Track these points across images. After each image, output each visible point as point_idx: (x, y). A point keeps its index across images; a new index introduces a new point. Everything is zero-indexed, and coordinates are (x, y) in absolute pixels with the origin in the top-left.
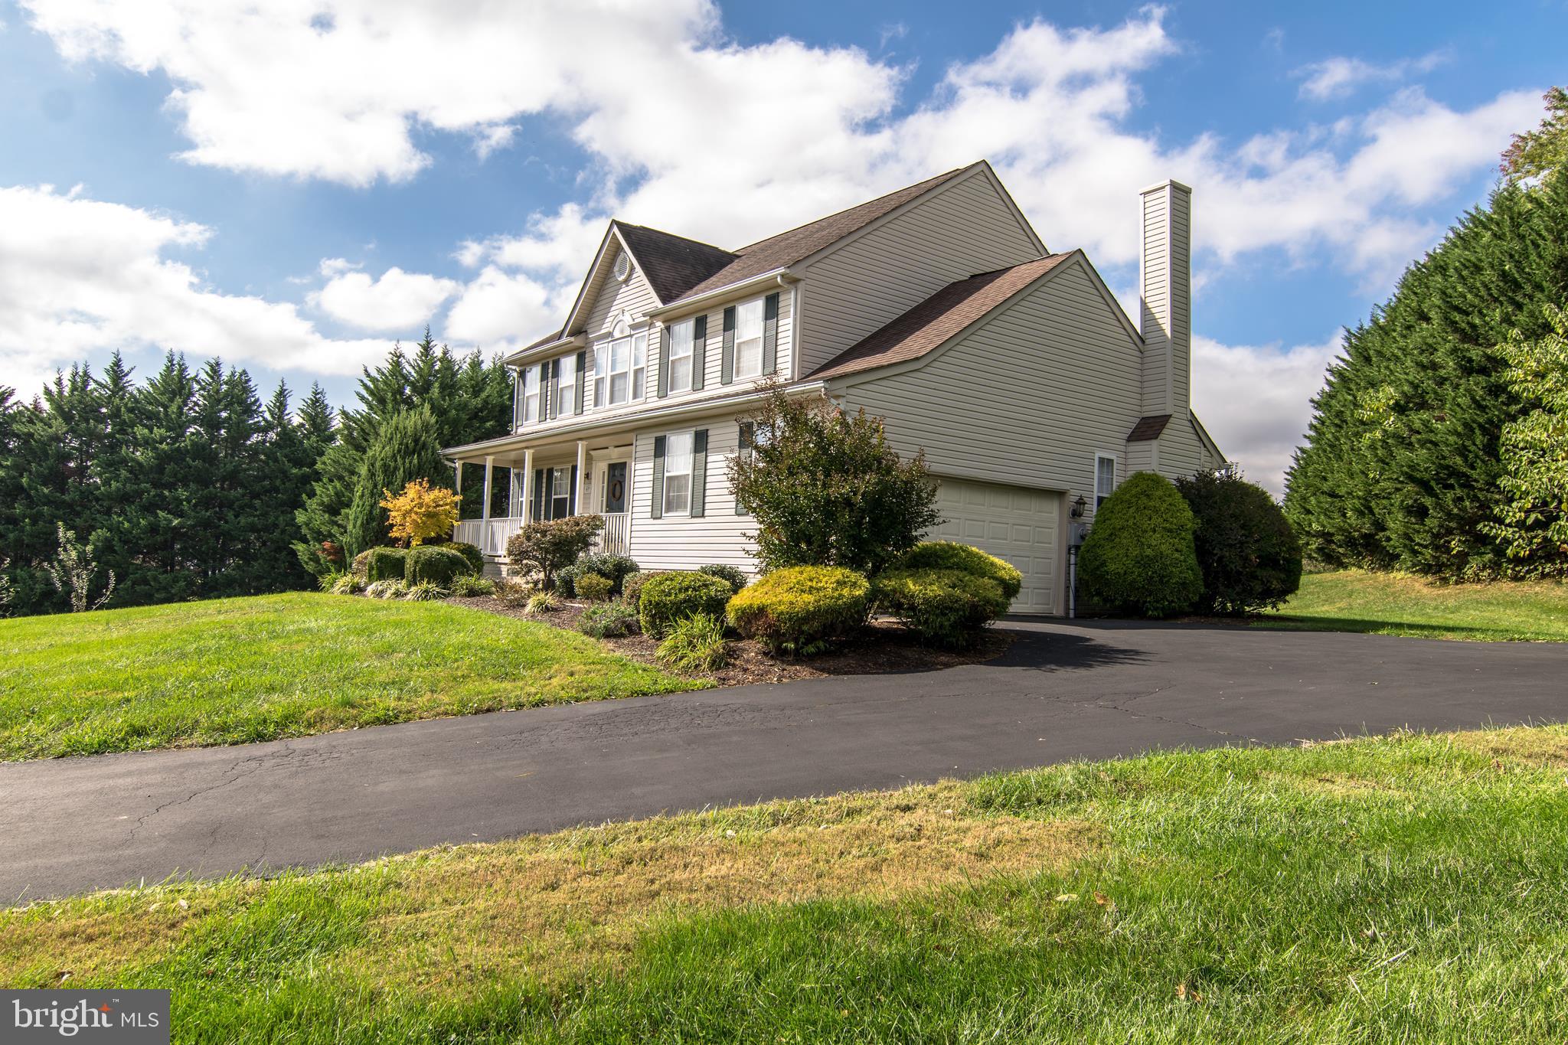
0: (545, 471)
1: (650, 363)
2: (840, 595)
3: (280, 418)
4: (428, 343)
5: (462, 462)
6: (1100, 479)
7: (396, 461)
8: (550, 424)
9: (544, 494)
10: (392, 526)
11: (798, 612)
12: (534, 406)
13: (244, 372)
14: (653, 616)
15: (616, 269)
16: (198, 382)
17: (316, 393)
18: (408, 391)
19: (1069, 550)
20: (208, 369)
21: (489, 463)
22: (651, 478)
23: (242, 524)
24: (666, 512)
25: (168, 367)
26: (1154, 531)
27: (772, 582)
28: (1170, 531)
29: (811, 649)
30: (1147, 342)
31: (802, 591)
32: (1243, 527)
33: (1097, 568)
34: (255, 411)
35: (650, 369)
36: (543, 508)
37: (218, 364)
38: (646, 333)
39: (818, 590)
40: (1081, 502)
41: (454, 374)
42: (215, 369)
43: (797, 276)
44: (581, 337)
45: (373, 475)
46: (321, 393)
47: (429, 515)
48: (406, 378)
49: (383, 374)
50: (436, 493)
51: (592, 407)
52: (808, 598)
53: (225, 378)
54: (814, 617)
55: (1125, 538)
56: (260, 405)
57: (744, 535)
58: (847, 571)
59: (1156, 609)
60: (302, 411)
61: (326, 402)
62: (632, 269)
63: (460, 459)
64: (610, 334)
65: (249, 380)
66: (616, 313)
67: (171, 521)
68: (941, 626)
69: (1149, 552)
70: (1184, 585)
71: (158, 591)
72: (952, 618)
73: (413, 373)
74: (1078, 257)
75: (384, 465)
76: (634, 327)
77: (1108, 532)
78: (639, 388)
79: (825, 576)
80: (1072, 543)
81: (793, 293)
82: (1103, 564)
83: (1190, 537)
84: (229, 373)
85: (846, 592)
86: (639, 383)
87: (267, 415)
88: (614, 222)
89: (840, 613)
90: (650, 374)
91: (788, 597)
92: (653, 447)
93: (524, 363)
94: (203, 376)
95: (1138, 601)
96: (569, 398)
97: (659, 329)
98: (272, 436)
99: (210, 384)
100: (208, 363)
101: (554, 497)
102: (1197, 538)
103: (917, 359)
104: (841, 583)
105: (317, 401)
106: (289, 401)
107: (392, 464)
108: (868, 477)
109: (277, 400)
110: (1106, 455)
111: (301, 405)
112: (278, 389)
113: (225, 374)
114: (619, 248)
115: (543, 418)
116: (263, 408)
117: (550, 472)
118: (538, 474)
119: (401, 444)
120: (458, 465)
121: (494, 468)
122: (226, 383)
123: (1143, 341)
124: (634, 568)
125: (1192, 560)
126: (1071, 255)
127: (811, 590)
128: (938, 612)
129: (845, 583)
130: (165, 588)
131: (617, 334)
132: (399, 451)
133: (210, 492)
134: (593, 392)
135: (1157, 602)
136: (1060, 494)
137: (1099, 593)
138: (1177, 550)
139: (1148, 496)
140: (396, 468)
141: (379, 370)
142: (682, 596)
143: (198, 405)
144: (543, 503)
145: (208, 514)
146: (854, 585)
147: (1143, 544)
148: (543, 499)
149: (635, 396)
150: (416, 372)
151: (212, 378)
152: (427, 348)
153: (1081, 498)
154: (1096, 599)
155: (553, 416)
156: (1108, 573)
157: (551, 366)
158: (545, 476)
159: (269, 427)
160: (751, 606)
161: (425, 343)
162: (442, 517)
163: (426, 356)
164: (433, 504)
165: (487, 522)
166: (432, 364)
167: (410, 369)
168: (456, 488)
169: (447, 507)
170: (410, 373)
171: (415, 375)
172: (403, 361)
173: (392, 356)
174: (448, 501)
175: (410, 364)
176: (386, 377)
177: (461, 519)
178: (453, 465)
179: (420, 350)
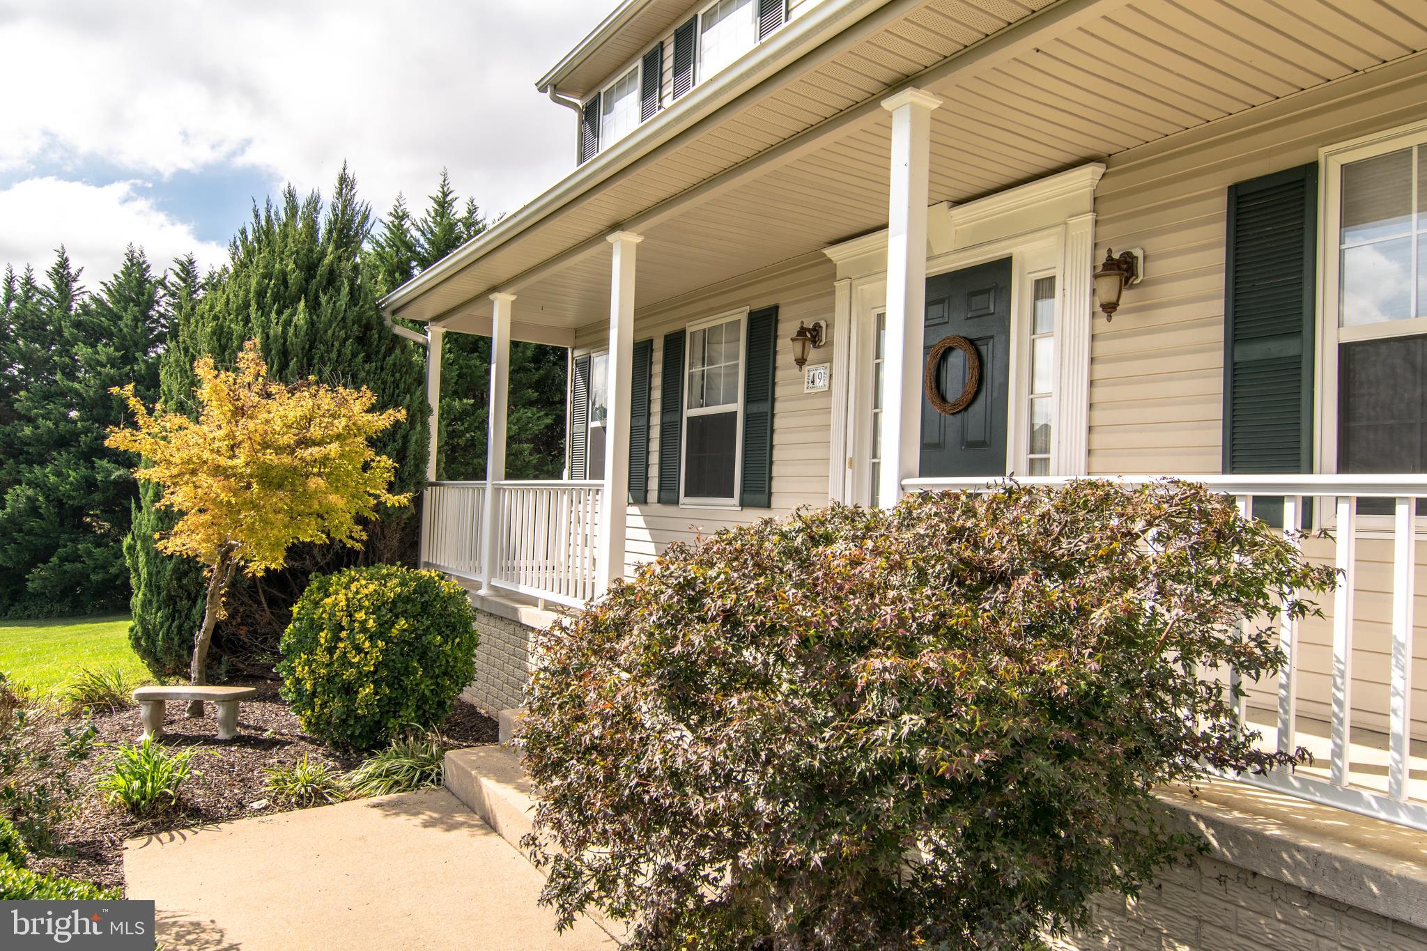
0: (658, 344)
4: (445, 195)
5: (441, 331)
9: (656, 407)
16: (165, 287)
20: (177, 268)
21: (501, 312)
25: (127, 267)
36: (655, 446)
37: (191, 262)
42: (187, 269)
47: (263, 479)
48: (409, 247)
53: (201, 280)
67: (109, 473)
71: (94, 570)
73: (422, 240)
84: (206, 275)
94: (172, 278)
99: (181, 289)
100: (177, 261)
101: (688, 413)
113: (202, 274)
117: (675, 343)
118: (642, 351)
122: (202, 287)
130: (104, 567)
144: (655, 433)
148: (656, 420)
150: (428, 240)
151: (184, 281)
152: (443, 204)
158: (658, 356)
161: (440, 195)
162: (316, 483)
163: (442, 217)
164: (289, 439)
165: (498, 490)
166: (452, 226)
167: (417, 234)
168: (425, 394)
169: (334, 449)
170: (418, 241)
171: (427, 246)
172: (407, 224)
173: (392, 219)
174: (340, 424)
175: (418, 229)
176: (383, 248)
177: (439, 477)
178: (420, 338)
179: (432, 206)
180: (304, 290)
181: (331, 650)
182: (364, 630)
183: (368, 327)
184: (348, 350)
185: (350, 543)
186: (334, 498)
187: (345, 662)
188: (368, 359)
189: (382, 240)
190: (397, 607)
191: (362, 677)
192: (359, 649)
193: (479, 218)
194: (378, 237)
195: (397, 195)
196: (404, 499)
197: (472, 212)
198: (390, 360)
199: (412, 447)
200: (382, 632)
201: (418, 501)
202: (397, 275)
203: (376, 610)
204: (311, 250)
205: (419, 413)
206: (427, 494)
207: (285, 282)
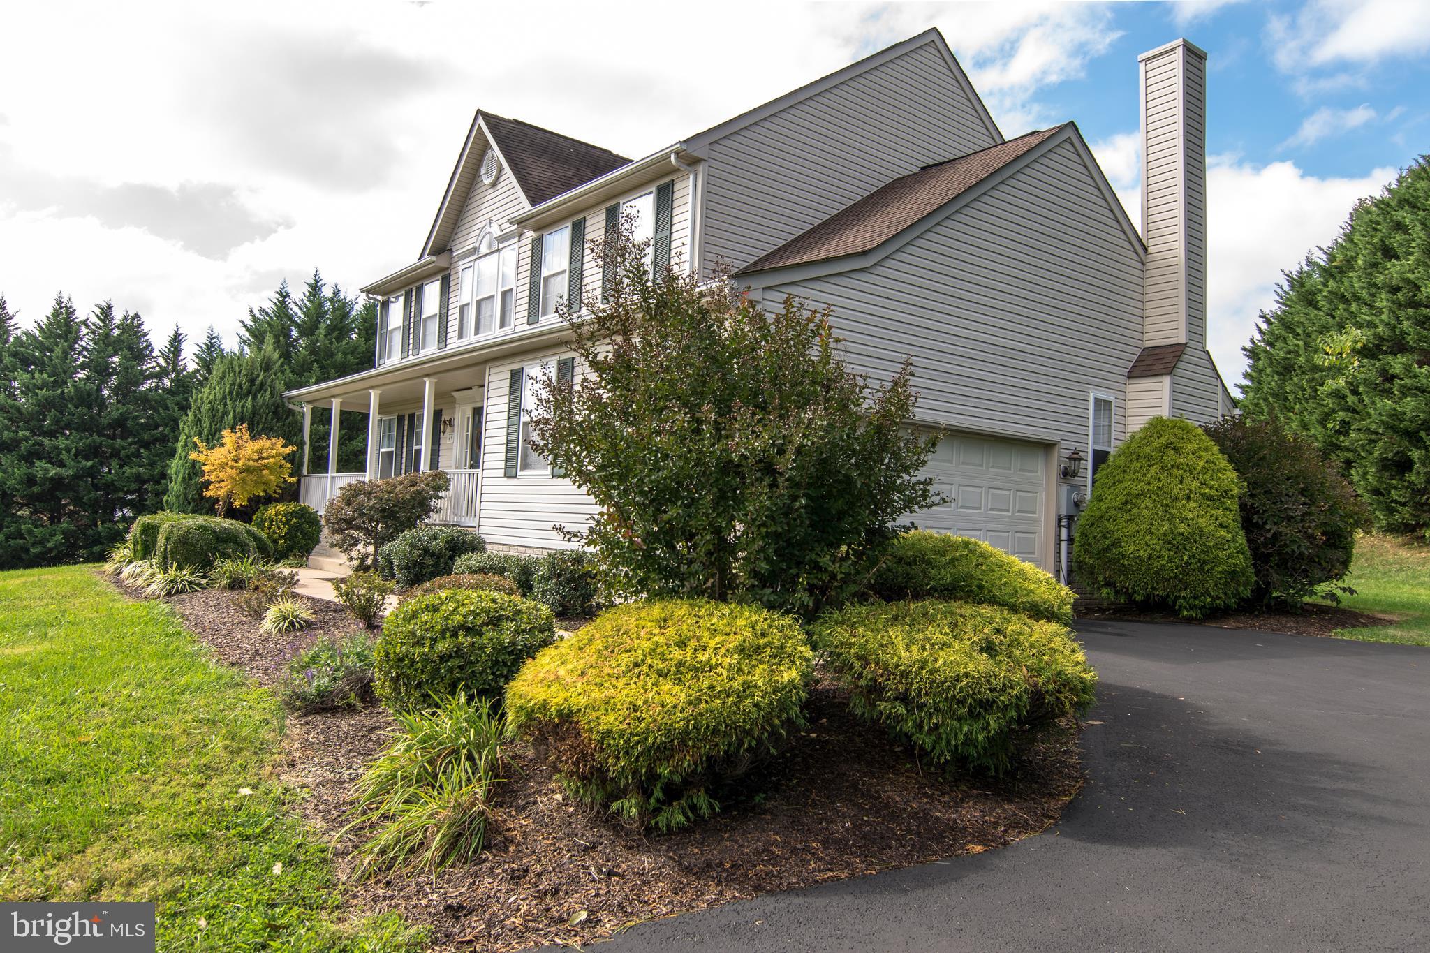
0: (407, 418)
1: (519, 284)
2: (747, 685)
3: (176, 363)
4: (317, 282)
5: (311, 406)
6: (1095, 426)
7: (225, 404)
8: (412, 359)
10: (209, 483)
11: (647, 732)
12: (398, 339)
13: (137, 316)
14: (395, 681)
15: (483, 171)
16: (88, 327)
17: (211, 338)
18: (295, 333)
19: (1060, 521)
20: (98, 311)
21: (336, 406)
22: (505, 424)
23: (127, 474)
24: (522, 469)
25: (56, 310)
26: (1188, 498)
27: (599, 644)
28: (1211, 498)
29: (676, 817)
30: (1150, 250)
31: (660, 674)
32: (1302, 492)
33: (1108, 549)
34: (147, 356)
35: (520, 289)
37: (109, 307)
38: (515, 246)
39: (698, 670)
40: (1076, 458)
41: (346, 315)
42: (106, 312)
43: (697, 154)
44: (445, 256)
45: (199, 421)
46: (217, 337)
47: (248, 470)
48: (290, 318)
49: (267, 314)
50: (263, 443)
51: (456, 339)
52: (673, 694)
53: (117, 321)
54: (683, 742)
55: (1146, 508)
56: (153, 350)
57: (560, 529)
58: (762, 617)
59: (1192, 607)
60: (197, 356)
61: (222, 347)
62: (501, 169)
63: (309, 402)
64: (475, 250)
65: (142, 324)
66: (481, 225)
67: (48, 471)
68: (969, 741)
69: (1183, 527)
70: (1233, 574)
72: (994, 726)
73: (300, 314)
74: (1069, 133)
75: (212, 409)
76: (501, 239)
77: (1121, 499)
78: (507, 314)
79: (714, 632)
80: (1064, 512)
81: (691, 177)
82: (1117, 543)
83: (1236, 507)
84: (121, 317)
85: (759, 676)
86: (507, 308)
87: (161, 361)
88: (479, 112)
89: (748, 733)
90: (519, 296)
91: (627, 692)
92: (507, 383)
93: (384, 290)
94: (93, 319)
95: (1168, 596)
96: (434, 327)
97: (530, 240)
98: (167, 382)
99: (100, 328)
100: (98, 306)
102: (1243, 507)
103: (865, 253)
104: (748, 652)
105: (212, 346)
106: (183, 346)
107: (221, 408)
108: (809, 415)
109: (172, 345)
110: (1104, 395)
111: (196, 350)
112: (172, 334)
113: (118, 316)
114: (487, 145)
115: (406, 354)
116: (156, 353)
117: (412, 417)
118: (400, 420)
119: (233, 384)
120: (307, 409)
121: (342, 413)
122: (118, 327)
123: (1145, 250)
124: (476, 545)
125: (1241, 540)
126: (1061, 129)
127: (679, 673)
128: (963, 711)
129: (758, 649)
131: (484, 250)
132: (231, 392)
133: (94, 441)
134: (457, 322)
135: (1195, 598)
136: (1047, 447)
137: (1108, 584)
138: (1221, 526)
139: (1175, 449)
140: (225, 413)
141: (262, 310)
142: (442, 647)
143: (87, 350)
144: (404, 455)
145: (90, 464)
146: (780, 654)
147: (1173, 517)
148: (405, 450)
149: (502, 325)
150: (304, 313)
151: (103, 321)
152: (315, 288)
153: (1076, 452)
154: (1105, 591)
155: (416, 352)
156: (1124, 556)
157: (414, 293)
158: (406, 422)
159: (164, 372)
160: (544, 706)
161: (313, 282)
162: (265, 472)
163: (314, 296)
164: (255, 457)
165: (332, 477)
166: (321, 305)
167: (296, 309)
168: (303, 436)
169: (272, 460)
170: (296, 314)
171: (302, 316)
172: (288, 301)
173: (277, 296)
174: (274, 452)
175: (297, 305)
176: (271, 318)
177: (308, 472)
178: (301, 410)
179: (306, 289)
180: (249, 392)
181: (269, 529)
182: (281, 521)
183: (277, 407)
184: (269, 418)
185: (274, 495)
186: (272, 477)
187: (274, 532)
188: (277, 422)
189: (270, 312)
190: (294, 514)
191: (280, 537)
192: (279, 528)
193: (342, 297)
194: (268, 310)
195: (282, 281)
196: (295, 479)
197: (336, 293)
198: (287, 421)
199: (297, 459)
200: (288, 522)
201: (299, 482)
202: (281, 338)
203: (285, 515)
204: (252, 373)
205: (301, 444)
206: (303, 480)
207: (242, 388)
